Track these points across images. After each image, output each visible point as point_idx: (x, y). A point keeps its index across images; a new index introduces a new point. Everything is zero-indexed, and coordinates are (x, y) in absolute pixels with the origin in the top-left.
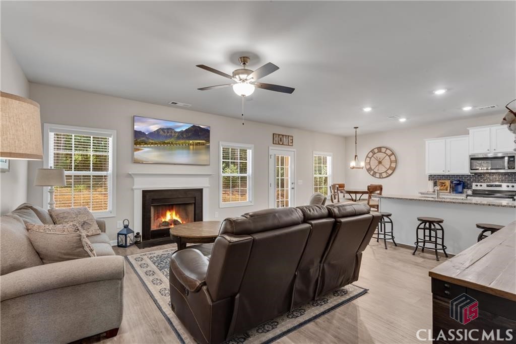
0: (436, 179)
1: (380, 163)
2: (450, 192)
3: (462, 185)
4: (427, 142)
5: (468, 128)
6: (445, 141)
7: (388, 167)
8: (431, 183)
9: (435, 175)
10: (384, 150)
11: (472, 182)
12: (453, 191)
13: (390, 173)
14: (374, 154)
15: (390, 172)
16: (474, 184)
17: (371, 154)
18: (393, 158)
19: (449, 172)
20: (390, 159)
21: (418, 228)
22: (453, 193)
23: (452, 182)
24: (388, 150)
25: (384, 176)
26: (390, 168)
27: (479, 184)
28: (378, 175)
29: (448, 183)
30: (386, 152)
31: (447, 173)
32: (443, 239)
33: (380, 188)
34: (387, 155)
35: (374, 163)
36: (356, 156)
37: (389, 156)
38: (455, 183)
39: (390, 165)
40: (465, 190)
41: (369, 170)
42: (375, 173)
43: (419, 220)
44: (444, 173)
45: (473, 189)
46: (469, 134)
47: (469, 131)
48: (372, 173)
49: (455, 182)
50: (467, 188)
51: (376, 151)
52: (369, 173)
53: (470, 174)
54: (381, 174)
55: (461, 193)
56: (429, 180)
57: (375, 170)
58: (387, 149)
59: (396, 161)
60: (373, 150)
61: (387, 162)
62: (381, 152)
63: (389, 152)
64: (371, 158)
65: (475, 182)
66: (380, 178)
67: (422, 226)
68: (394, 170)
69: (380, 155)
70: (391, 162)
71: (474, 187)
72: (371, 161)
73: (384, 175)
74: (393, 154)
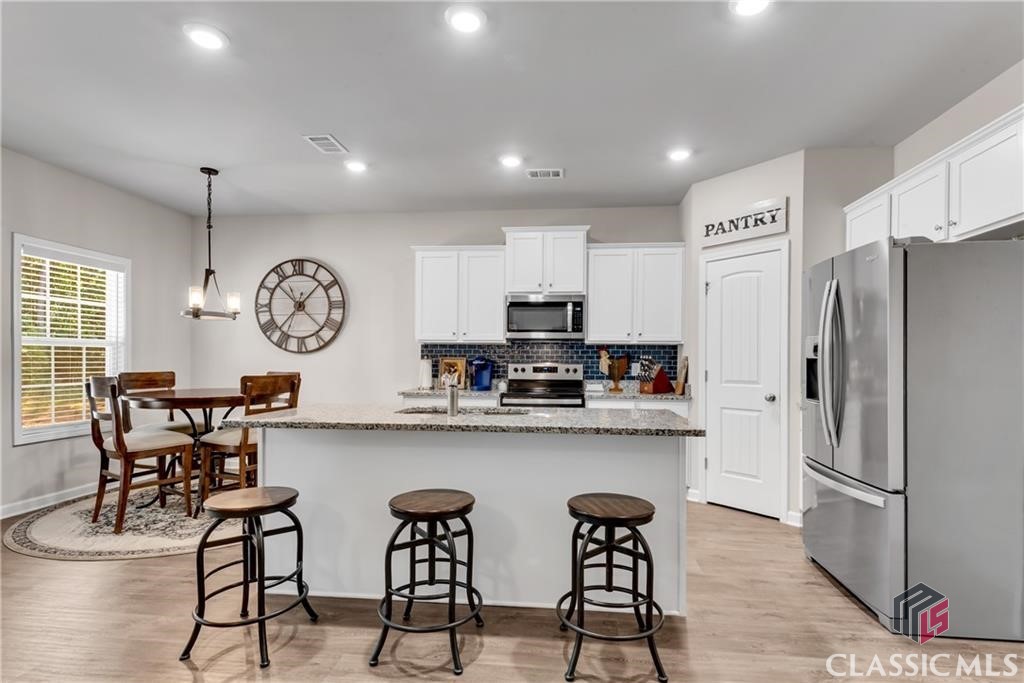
0: (436, 354)
1: (300, 306)
2: (466, 388)
3: (489, 370)
4: (419, 255)
5: (504, 229)
6: (458, 255)
7: (322, 319)
8: (426, 366)
9: (435, 346)
10: (310, 269)
11: (508, 362)
12: (472, 385)
13: (327, 339)
14: (284, 278)
15: (327, 334)
16: (511, 367)
17: (273, 279)
18: (335, 293)
19: (465, 338)
20: (328, 297)
21: (392, 547)
22: (472, 390)
23: (470, 363)
24: (322, 271)
25: (314, 348)
26: (328, 322)
27: (520, 366)
28: (293, 345)
29: (461, 364)
30: (318, 277)
31: (461, 340)
32: (469, 565)
33: (292, 383)
34: (320, 283)
35: (282, 307)
36: (209, 272)
37: (326, 289)
38: (477, 365)
39: (329, 314)
40: (495, 381)
41: (267, 328)
42: (286, 337)
43: (396, 513)
44: (454, 338)
45: (510, 378)
46: (505, 244)
47: (504, 235)
48: (276, 336)
49: (476, 362)
50: (498, 377)
51: (289, 269)
52: (269, 338)
53: (505, 342)
54: (302, 340)
55: (488, 388)
56: (423, 357)
57: (285, 329)
58: (319, 266)
59: (343, 305)
60: (279, 266)
61: (318, 305)
62: (302, 273)
63: (324, 277)
64: (272, 291)
65: (513, 362)
66: (300, 352)
67: (405, 537)
68: (338, 328)
69: (301, 285)
70: (331, 305)
71: (512, 375)
72: (273, 301)
73: (312, 343)
74: (335, 282)
